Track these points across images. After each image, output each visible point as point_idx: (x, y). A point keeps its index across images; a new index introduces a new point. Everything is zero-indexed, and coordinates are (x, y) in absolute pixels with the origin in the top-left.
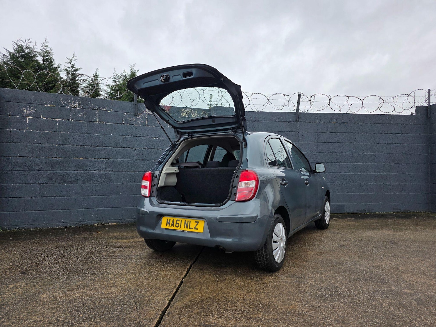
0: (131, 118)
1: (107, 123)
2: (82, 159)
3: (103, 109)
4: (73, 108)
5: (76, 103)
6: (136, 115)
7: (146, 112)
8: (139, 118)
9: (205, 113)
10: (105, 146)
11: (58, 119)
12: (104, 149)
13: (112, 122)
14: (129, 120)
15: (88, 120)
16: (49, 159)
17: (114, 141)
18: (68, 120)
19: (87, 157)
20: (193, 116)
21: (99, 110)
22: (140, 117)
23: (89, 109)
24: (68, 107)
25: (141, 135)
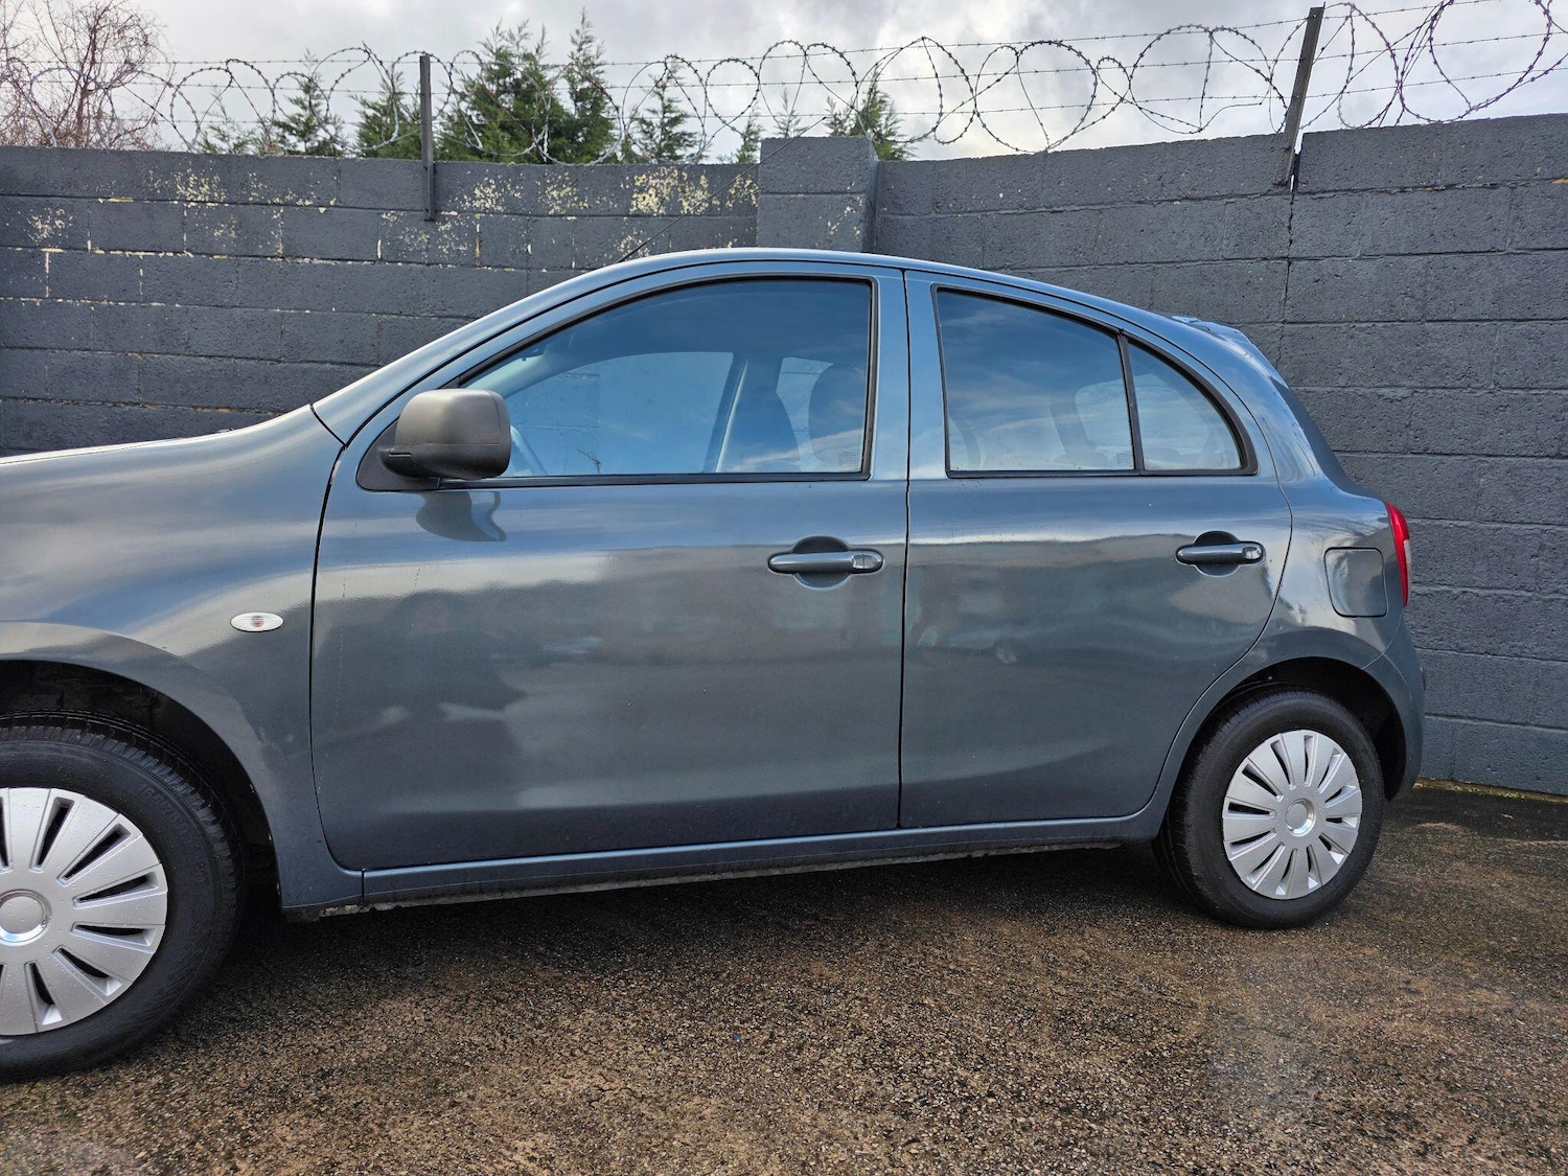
0: (410, 233)
1: (316, 261)
2: (225, 411)
3: (300, 202)
4: (193, 204)
5: (203, 181)
6: (433, 216)
7: (477, 204)
8: (446, 231)
9: (750, 187)
10: (310, 358)
11: (143, 253)
12: (305, 372)
13: (335, 256)
14: (402, 242)
15: (245, 251)
16: (116, 409)
17: (342, 337)
18: (175, 253)
19: (241, 405)
20: (685, 204)
21: (286, 205)
22: (449, 226)
23: (248, 204)
24: (176, 202)
25: (450, 312)
